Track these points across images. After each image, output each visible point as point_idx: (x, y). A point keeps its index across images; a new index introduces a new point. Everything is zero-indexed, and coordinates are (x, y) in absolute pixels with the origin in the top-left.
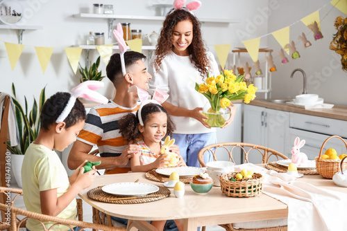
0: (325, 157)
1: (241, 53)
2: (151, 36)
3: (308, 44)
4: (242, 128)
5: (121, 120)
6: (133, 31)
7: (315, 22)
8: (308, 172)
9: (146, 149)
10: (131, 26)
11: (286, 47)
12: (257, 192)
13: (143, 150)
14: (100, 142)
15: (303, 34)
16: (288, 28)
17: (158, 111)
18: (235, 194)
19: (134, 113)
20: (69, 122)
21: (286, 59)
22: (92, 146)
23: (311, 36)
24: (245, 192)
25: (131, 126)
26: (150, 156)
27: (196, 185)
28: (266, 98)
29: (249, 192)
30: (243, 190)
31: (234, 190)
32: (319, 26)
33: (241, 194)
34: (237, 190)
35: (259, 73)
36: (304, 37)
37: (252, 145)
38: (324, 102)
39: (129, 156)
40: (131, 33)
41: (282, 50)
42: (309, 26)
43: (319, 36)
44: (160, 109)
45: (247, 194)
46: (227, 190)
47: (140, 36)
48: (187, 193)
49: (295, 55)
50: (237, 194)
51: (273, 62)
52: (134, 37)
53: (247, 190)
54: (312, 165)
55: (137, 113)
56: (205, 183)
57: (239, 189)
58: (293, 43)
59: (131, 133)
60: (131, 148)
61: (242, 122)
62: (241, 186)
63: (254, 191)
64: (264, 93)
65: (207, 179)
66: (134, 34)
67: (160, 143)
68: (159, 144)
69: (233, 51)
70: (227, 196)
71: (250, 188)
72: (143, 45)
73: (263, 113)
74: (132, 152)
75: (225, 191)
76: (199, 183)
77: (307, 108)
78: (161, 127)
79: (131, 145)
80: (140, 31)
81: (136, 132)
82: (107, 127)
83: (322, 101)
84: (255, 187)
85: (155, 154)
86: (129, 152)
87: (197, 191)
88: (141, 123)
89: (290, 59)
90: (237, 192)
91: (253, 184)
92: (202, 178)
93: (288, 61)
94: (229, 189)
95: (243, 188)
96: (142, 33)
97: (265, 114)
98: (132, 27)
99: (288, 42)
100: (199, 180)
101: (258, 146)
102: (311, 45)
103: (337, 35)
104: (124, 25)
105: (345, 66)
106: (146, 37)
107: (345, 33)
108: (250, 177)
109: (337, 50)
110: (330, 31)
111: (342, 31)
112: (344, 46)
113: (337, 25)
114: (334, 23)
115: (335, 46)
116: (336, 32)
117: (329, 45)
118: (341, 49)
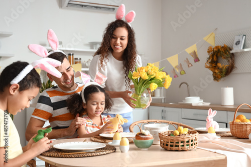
0: (238, 121)
2: (87, 62)
3: (190, 65)
5: (69, 99)
6: (75, 59)
7: (194, 51)
9: (90, 122)
10: (74, 55)
11: (176, 67)
12: (194, 146)
13: (88, 123)
14: (51, 118)
15: (187, 59)
16: (177, 55)
17: (97, 91)
18: (175, 148)
19: (79, 93)
20: (23, 86)
21: (176, 75)
22: (45, 122)
23: (192, 60)
24: (183, 146)
25: (76, 103)
26: (93, 127)
27: (139, 141)
28: (163, 102)
29: (187, 145)
30: (182, 144)
31: (174, 144)
32: (197, 53)
33: (180, 148)
34: (177, 144)
36: (187, 61)
37: (168, 121)
38: (204, 102)
39: (77, 126)
41: (174, 70)
42: (190, 54)
43: (197, 60)
44: (99, 90)
45: (186, 147)
46: (167, 145)
47: (80, 62)
48: (131, 149)
49: (182, 72)
50: (177, 148)
52: (76, 63)
53: (186, 144)
54: (226, 130)
55: (81, 93)
56: (147, 139)
57: (178, 143)
58: (181, 65)
59: (77, 109)
60: (79, 120)
62: (181, 140)
63: (192, 145)
64: (162, 99)
65: (148, 135)
66: (76, 61)
67: (101, 116)
68: (99, 117)
70: (166, 150)
71: (188, 142)
72: (82, 68)
73: (162, 111)
74: (80, 123)
75: (165, 146)
76: (142, 138)
77: (193, 105)
78: (100, 104)
79: (79, 118)
80: (80, 59)
81: (81, 108)
82: (56, 106)
83: (202, 101)
84: (192, 141)
85: (97, 125)
86: (77, 123)
87: (139, 147)
88: (84, 101)
89: (179, 75)
90: (176, 146)
91: (191, 139)
92: (144, 135)
93: (178, 76)
94: (169, 144)
95: (182, 142)
96: (82, 60)
97: (164, 111)
98: (75, 57)
99: (177, 64)
101: (172, 122)
102: (192, 65)
103: (209, 58)
104: (70, 55)
105: (216, 78)
106: (84, 63)
107: (215, 57)
108: (186, 133)
109: (209, 68)
110: (204, 56)
111: (213, 56)
112: (214, 65)
113: (209, 52)
114: (207, 51)
115: (208, 65)
116: (208, 56)
117: (204, 65)
118: (212, 67)
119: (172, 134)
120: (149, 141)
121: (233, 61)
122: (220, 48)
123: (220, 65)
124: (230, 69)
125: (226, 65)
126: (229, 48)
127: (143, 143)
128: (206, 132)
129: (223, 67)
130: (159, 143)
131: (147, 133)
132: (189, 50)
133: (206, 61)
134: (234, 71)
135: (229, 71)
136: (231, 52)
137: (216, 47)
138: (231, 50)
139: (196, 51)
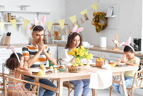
0: (98, 60)
1: (56, 25)
2: (19, 18)
3: (83, 22)
4: (57, 56)
6: (12, 16)
8: (93, 66)
10: (11, 14)
11: (75, 23)
12: (80, 71)
15: (81, 18)
16: (75, 15)
18: (73, 71)
23: (84, 19)
27: (60, 69)
32: (87, 15)
33: (75, 71)
35: (64, 33)
38: (90, 45)
40: (11, 17)
41: (73, 24)
42: (83, 15)
43: (87, 19)
45: (77, 71)
47: (15, 18)
48: (58, 72)
50: (74, 71)
51: (70, 29)
52: (12, 19)
53: (77, 70)
54: (94, 64)
56: (63, 68)
58: (77, 22)
61: (57, 54)
62: (75, 68)
66: (13, 17)
69: (53, 25)
70: (70, 72)
71: (78, 69)
72: (17, 22)
76: (62, 68)
83: (89, 44)
87: (60, 71)
91: (79, 68)
94: (71, 70)
96: (16, 17)
99: (75, 21)
100: (61, 67)
102: (84, 22)
103: (94, 19)
104: (9, 14)
105: (97, 31)
106: (18, 19)
107: (97, 18)
108: (78, 66)
109: (94, 24)
110: (91, 18)
111: (96, 18)
112: (96, 23)
113: (94, 15)
114: (93, 14)
115: (93, 23)
116: (93, 18)
117: (91, 22)
118: (96, 24)
119: (72, 66)
120: (64, 69)
121: (107, 22)
122: (100, 13)
123: (99, 24)
124: (105, 26)
125: (103, 24)
126: (105, 14)
127: (62, 70)
128: (86, 65)
129: (101, 25)
130: (68, 69)
131: (63, 66)
132: (83, 13)
133: (92, 21)
134: (107, 27)
135: (104, 27)
136: (106, 16)
137: (98, 13)
138: (106, 15)
139: (86, 14)
